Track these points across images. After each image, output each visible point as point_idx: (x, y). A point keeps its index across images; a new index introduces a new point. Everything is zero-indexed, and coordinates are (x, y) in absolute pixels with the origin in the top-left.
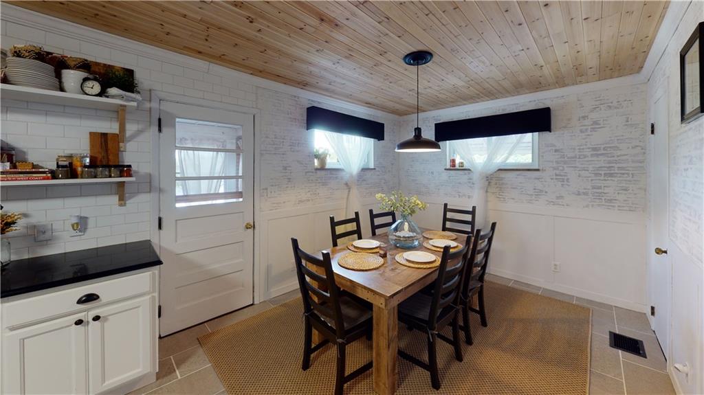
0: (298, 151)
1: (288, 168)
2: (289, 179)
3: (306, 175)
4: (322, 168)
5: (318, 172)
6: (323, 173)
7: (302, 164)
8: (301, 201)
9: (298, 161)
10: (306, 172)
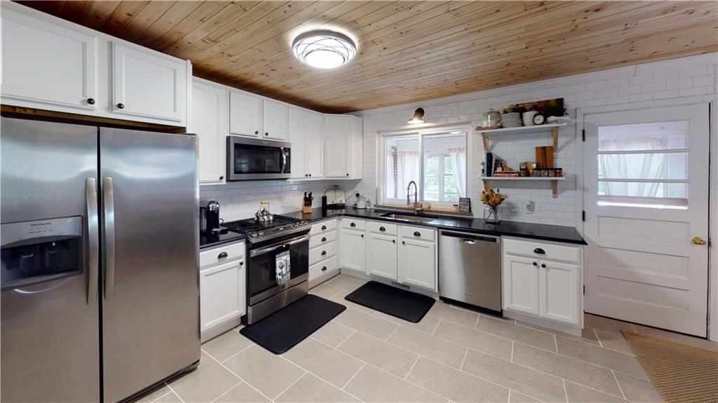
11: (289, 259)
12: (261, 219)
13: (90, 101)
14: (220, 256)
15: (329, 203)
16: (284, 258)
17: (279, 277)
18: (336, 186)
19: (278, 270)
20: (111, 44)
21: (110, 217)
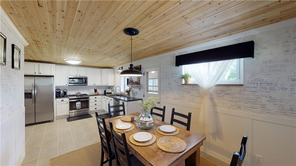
0: (174, 77)
1: (170, 84)
2: (171, 88)
3: (178, 87)
4: (186, 84)
5: (184, 86)
6: (187, 86)
7: (176, 82)
8: (175, 99)
9: (174, 81)
10: (178, 86)
11: (80, 103)
12: (77, 94)
13: (35, 73)
14: (62, 100)
15: (106, 92)
16: (79, 103)
17: (77, 107)
18: (110, 87)
19: (77, 106)
20: (39, 64)
21: (36, 91)
